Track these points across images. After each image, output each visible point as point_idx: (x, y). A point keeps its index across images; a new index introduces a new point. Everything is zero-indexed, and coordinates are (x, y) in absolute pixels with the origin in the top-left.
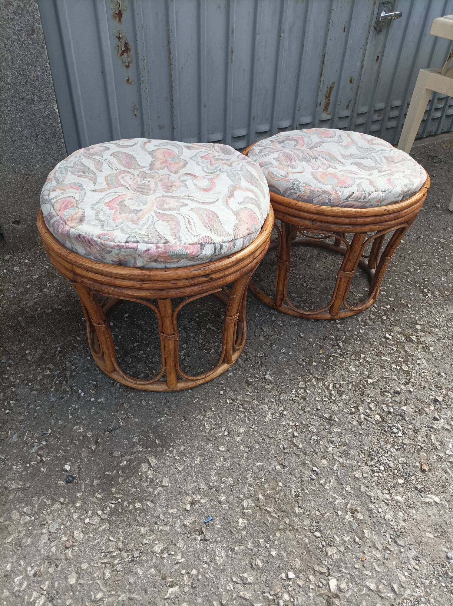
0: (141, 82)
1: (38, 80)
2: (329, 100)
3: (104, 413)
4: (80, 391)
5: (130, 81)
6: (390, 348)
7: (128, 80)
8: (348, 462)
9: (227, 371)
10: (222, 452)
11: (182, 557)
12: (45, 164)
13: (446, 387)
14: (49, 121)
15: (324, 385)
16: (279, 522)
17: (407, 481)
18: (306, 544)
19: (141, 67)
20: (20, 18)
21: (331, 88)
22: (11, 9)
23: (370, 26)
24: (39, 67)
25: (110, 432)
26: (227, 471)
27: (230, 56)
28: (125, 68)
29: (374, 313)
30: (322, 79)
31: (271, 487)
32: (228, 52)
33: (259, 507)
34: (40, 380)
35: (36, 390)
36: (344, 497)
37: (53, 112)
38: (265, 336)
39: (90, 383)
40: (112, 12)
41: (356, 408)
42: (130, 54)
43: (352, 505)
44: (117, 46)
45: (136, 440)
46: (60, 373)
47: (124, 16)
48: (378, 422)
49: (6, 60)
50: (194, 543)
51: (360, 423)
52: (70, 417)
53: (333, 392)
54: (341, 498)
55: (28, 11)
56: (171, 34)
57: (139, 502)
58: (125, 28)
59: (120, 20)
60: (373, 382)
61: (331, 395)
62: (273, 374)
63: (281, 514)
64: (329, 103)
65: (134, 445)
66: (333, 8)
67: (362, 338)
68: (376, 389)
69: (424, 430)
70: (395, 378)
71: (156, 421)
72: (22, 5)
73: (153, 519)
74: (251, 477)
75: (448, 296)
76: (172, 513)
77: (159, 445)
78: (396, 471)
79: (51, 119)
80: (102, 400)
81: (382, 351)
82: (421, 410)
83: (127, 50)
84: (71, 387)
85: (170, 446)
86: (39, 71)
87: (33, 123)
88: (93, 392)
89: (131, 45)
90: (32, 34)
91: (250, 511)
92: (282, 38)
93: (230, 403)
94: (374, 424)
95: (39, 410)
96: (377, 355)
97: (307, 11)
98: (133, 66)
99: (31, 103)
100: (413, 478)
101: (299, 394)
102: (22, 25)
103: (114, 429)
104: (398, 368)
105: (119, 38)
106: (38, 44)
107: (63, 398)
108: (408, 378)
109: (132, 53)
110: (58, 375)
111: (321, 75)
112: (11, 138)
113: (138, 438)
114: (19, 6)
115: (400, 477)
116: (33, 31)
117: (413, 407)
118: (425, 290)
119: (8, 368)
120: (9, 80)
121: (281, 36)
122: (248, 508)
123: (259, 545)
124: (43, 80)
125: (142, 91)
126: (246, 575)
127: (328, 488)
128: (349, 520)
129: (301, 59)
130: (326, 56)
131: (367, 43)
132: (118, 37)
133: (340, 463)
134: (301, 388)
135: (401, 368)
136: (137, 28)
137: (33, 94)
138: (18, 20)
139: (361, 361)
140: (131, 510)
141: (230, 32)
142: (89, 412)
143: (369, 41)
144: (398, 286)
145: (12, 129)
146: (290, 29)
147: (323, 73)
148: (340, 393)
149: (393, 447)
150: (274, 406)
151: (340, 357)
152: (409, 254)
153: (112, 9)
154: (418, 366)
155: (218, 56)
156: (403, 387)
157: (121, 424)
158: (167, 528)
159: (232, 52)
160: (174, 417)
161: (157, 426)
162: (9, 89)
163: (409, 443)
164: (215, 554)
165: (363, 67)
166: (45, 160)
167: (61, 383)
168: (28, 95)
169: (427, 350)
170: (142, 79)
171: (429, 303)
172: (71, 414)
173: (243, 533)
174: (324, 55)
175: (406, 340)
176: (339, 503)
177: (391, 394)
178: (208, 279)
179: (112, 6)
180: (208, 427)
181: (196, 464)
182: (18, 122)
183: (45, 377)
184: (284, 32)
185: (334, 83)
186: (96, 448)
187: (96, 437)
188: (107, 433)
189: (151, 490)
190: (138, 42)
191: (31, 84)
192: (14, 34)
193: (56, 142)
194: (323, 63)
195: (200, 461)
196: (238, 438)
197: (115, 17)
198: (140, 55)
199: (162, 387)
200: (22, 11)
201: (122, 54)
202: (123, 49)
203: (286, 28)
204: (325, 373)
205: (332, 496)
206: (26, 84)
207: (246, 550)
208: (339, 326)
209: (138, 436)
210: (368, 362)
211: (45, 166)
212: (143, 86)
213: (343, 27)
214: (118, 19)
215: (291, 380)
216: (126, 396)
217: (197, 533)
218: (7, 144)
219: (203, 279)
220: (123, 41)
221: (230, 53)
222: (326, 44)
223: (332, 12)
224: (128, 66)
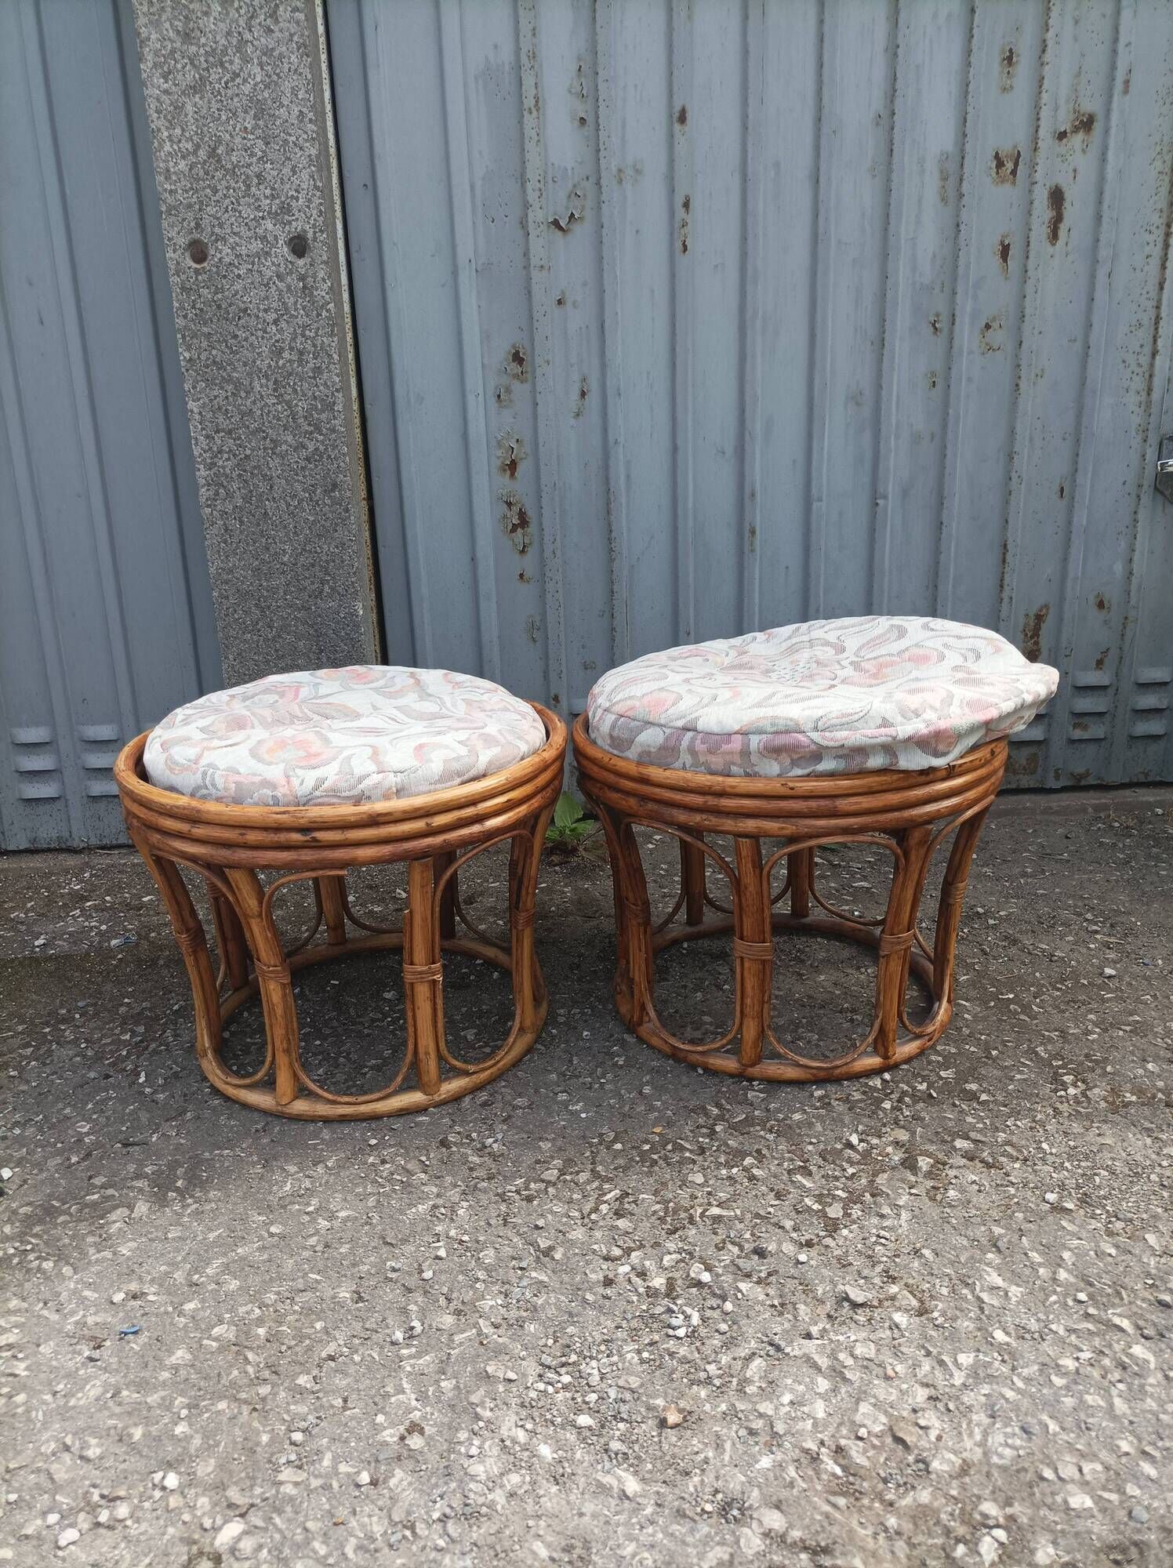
0: (547, 580)
1: (334, 561)
2: (1036, 643)
3: (144, 1116)
4: (143, 1075)
5: (525, 577)
6: (841, 1166)
7: (521, 575)
8: (500, 1340)
9: (421, 1110)
10: (272, 1235)
11: (27, 1369)
13: (911, 1281)
14: (344, 629)
15: (600, 1188)
16: (249, 1386)
17: (603, 1427)
18: (258, 1444)
19: (548, 554)
20: (316, 466)
21: (1039, 618)
22: (304, 453)
23: (1140, 486)
24: (338, 542)
25: (126, 1146)
26: (247, 1269)
27: (746, 538)
28: (517, 556)
29: (868, 1091)
30: (1005, 595)
31: (298, 1324)
32: (744, 534)
33: (239, 1347)
34: (104, 1044)
36: (422, 1397)
37: (354, 614)
38: (565, 1075)
40: (499, 463)
41: (628, 1252)
42: (529, 530)
43: (424, 1418)
44: (505, 517)
45: (148, 1170)
46: (140, 1042)
47: (521, 468)
48: (652, 1293)
49: (285, 527)
50: (70, 1356)
51: (608, 1282)
52: (90, 1107)
53: (604, 1208)
54: (413, 1396)
55: (329, 456)
56: (612, 498)
57: (55, 1262)
58: (521, 487)
59: (512, 475)
60: (720, 1216)
61: (596, 1210)
62: (511, 1142)
63: (266, 1374)
64: (1039, 650)
66: (1017, 449)
67: (786, 1131)
68: (716, 1234)
69: (753, 1344)
70: (788, 1224)
71: (211, 1153)
72: (322, 448)
73: (48, 1295)
74: (278, 1293)
75: (1126, 1105)
76: (86, 1298)
78: (593, 1397)
79: (348, 626)
80: (162, 1096)
81: (814, 1169)
82: (790, 1307)
83: (523, 522)
84: (137, 1067)
85: (192, 1196)
86: (337, 547)
87: (316, 631)
88: (161, 1082)
89: (531, 514)
90: (333, 490)
91: (214, 1344)
92: (879, 510)
93: (373, 1165)
94: (639, 1295)
95: (59, 1084)
96: (789, 1172)
97: (945, 456)
98: (530, 550)
99: (316, 597)
100: (621, 1425)
101: (527, 1188)
102: (318, 477)
103: (135, 1144)
104: (816, 1207)
105: (509, 504)
106: (341, 505)
107: (109, 1077)
108: (822, 1234)
109: (532, 529)
110: (136, 1044)
111: (1002, 586)
112: (276, 651)
113: (156, 1168)
114: (317, 449)
115: (593, 1412)
116: (335, 486)
117: (772, 1292)
118: (1068, 1079)
119: (77, 1016)
120: (285, 559)
121: (877, 504)
122: (216, 1339)
123: (169, 1408)
124: (342, 562)
125: (549, 596)
126: (93, 1441)
127: (408, 1369)
128: (388, 1439)
129: (937, 551)
130: (1009, 547)
131: (1136, 521)
132: (506, 502)
133: (480, 1334)
134: (543, 1181)
135: (823, 1211)
136: (543, 487)
137: (323, 582)
138: (312, 470)
139: (734, 1171)
140: (32, 1269)
141: (747, 496)
142: (125, 1109)
143: (1140, 516)
144: (994, 1053)
145: (280, 636)
146: (905, 493)
147: (1006, 582)
148: (619, 1214)
149: (639, 1352)
150: (454, 1195)
151: (691, 1151)
152: (1104, 1001)
153: (498, 458)
154: (875, 1220)
155: (722, 539)
156: (788, 1248)
157: (154, 1139)
158: (55, 1317)
159: (753, 532)
160: (250, 1156)
162: (283, 572)
163: (684, 1357)
164: (82, 1389)
165: (1131, 573)
167: (127, 1057)
168: (313, 583)
169: (939, 1198)
170: (548, 574)
171: (1055, 1109)
172: (96, 1104)
173: (165, 1375)
174: (1005, 546)
175: (902, 1164)
176: (400, 1404)
177: (741, 1248)
178: (308, 838)
179: (499, 453)
180: (288, 1187)
181: (205, 1239)
182: (290, 626)
183: (116, 1041)
184: (885, 497)
185: (1046, 606)
186: (78, 1162)
187: (97, 1146)
188: (118, 1146)
189: (92, 1251)
190: (543, 511)
191: (321, 566)
192: (303, 490)
194: (1004, 561)
195: (219, 1236)
196: (323, 1223)
197: (505, 470)
198: (546, 531)
200: (321, 457)
201: (514, 528)
202: (516, 521)
203: (891, 488)
204: (626, 1169)
205: (401, 1385)
206: (313, 566)
207: (140, 1403)
208: (750, 1094)
209: (160, 1165)
210: (752, 1178)
212: (550, 586)
213: (1057, 488)
214: (508, 472)
215: (538, 1162)
217: (92, 1344)
218: (268, 661)
219: (296, 837)
220: (515, 509)
221: (747, 534)
222: (1007, 522)
223: (1016, 457)
224: (523, 552)
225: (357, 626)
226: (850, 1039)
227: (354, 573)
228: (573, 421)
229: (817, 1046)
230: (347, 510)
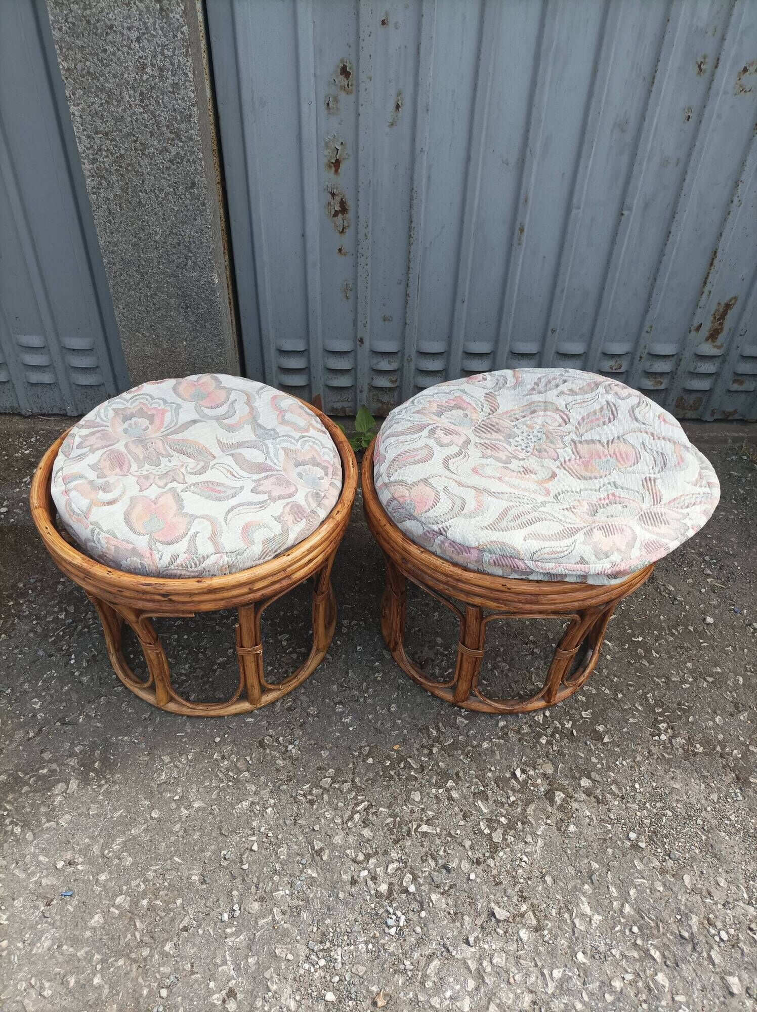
0: (359, 255)
1: (195, 243)
2: (721, 324)
3: (74, 697)
4: (73, 656)
5: (343, 252)
6: (507, 793)
7: (340, 250)
8: (286, 926)
9: (250, 713)
10: (152, 818)
11: (7, 919)
12: (195, 343)
13: (535, 902)
14: (204, 292)
15: (355, 798)
16: (137, 948)
17: (340, 1002)
18: (141, 995)
19: (361, 235)
20: (178, 167)
21: (728, 306)
22: (168, 156)
24: (197, 227)
25: (63, 724)
26: (137, 847)
27: (516, 234)
28: (338, 234)
29: (533, 725)
30: (706, 290)
31: (166, 898)
32: (514, 230)
33: (131, 914)
34: (48, 622)
35: (35, 632)
36: (237, 969)
37: (211, 282)
38: (342, 687)
39: (92, 651)
40: (325, 160)
41: (368, 857)
42: (347, 216)
43: (237, 985)
44: (329, 204)
45: (77, 749)
46: (71, 623)
47: (343, 167)
48: (378, 895)
49: (156, 214)
50: (32, 911)
51: (354, 882)
52: (40, 684)
53: (357, 816)
54: (232, 967)
55: (189, 160)
56: (415, 196)
57: (22, 827)
58: (343, 182)
59: (336, 171)
60: (427, 833)
61: (351, 818)
62: (304, 748)
63: (147, 939)
64: (722, 329)
65: (72, 754)
66: (743, 178)
67: (477, 757)
68: (422, 846)
69: (434, 946)
70: (468, 843)
71: (116, 738)
72: (182, 153)
73: (18, 856)
74: (155, 871)
75: (695, 754)
76: (41, 862)
77: (95, 770)
78: (337, 979)
79: (207, 290)
80: (85, 679)
81: (489, 793)
82: (459, 915)
83: (344, 209)
84: (70, 647)
85: (104, 777)
86: (197, 233)
87: (183, 292)
88: (85, 664)
89: (350, 204)
90: (192, 188)
91: (117, 912)
92: (623, 218)
93: (216, 760)
94: (371, 895)
95: (21, 659)
96: (474, 794)
97: (684, 180)
98: (349, 232)
99: (182, 268)
100: (351, 1003)
101: (311, 794)
102: (180, 176)
103: (69, 723)
104: (487, 831)
105: (333, 195)
106: (199, 200)
107: (51, 656)
108: (487, 854)
109: (350, 215)
110: (69, 624)
111: (705, 283)
112: (154, 304)
113: (82, 748)
114: (178, 153)
115: (336, 990)
116: (193, 184)
117: (451, 903)
118: (663, 726)
119: (30, 592)
120: (157, 238)
121: (622, 214)
122: (118, 907)
123: (90, 961)
124: (201, 243)
125: (360, 268)
126: (47, 985)
127: (230, 944)
128: (216, 1002)
130: (718, 254)
132: (331, 193)
133: (274, 919)
134: (321, 787)
135: (490, 835)
136: (360, 184)
137: (187, 258)
138: (175, 170)
139: (440, 791)
140: (8, 831)
141: (521, 201)
142: (62, 687)
144: (620, 696)
145: (156, 294)
146: (646, 206)
147: (709, 281)
148: (365, 823)
149: (367, 943)
150: (265, 793)
151: (415, 770)
152: (700, 648)
153: (326, 156)
154: (521, 845)
155: (497, 233)
156: (465, 865)
157: (81, 720)
158: (22, 876)
159: (522, 230)
160: (141, 742)
161: (114, 744)
162: (156, 248)
163: (393, 952)
164: (40, 939)
166: (195, 338)
167: (63, 636)
168: (179, 258)
169: (563, 828)
170: (360, 251)
171: (650, 751)
172: (44, 681)
173: (88, 934)
174: (715, 253)
175: (545, 795)
176: (224, 972)
177: (437, 864)
178: (166, 599)
179: (326, 152)
181: (112, 817)
182: (164, 288)
183: (56, 620)
184: (630, 209)
185: (736, 298)
186: (34, 737)
187: (46, 721)
188: (58, 724)
189: (44, 820)
190: (359, 203)
191: (185, 246)
192: (168, 186)
193: (211, 319)
194: (711, 264)
195: (120, 816)
196: (185, 812)
197: (330, 167)
198: (361, 219)
199: (147, 697)
200: (182, 160)
201: (336, 214)
202: (338, 208)
203: (636, 202)
204: (374, 781)
205: (225, 957)
206: (179, 245)
207: (73, 956)
208: (459, 719)
209: (85, 746)
210: (450, 798)
211: (194, 345)
212: (361, 260)
214: (333, 169)
215: (319, 768)
216: (114, 687)
217: (45, 901)
218: (148, 312)
219: (159, 598)
220: (338, 199)
221: (517, 231)
222: (721, 235)
223: (740, 185)
224: (342, 232)
225: (214, 291)
226: (529, 672)
227: (211, 253)
228: (387, 129)
229: (507, 676)
230: (204, 204)
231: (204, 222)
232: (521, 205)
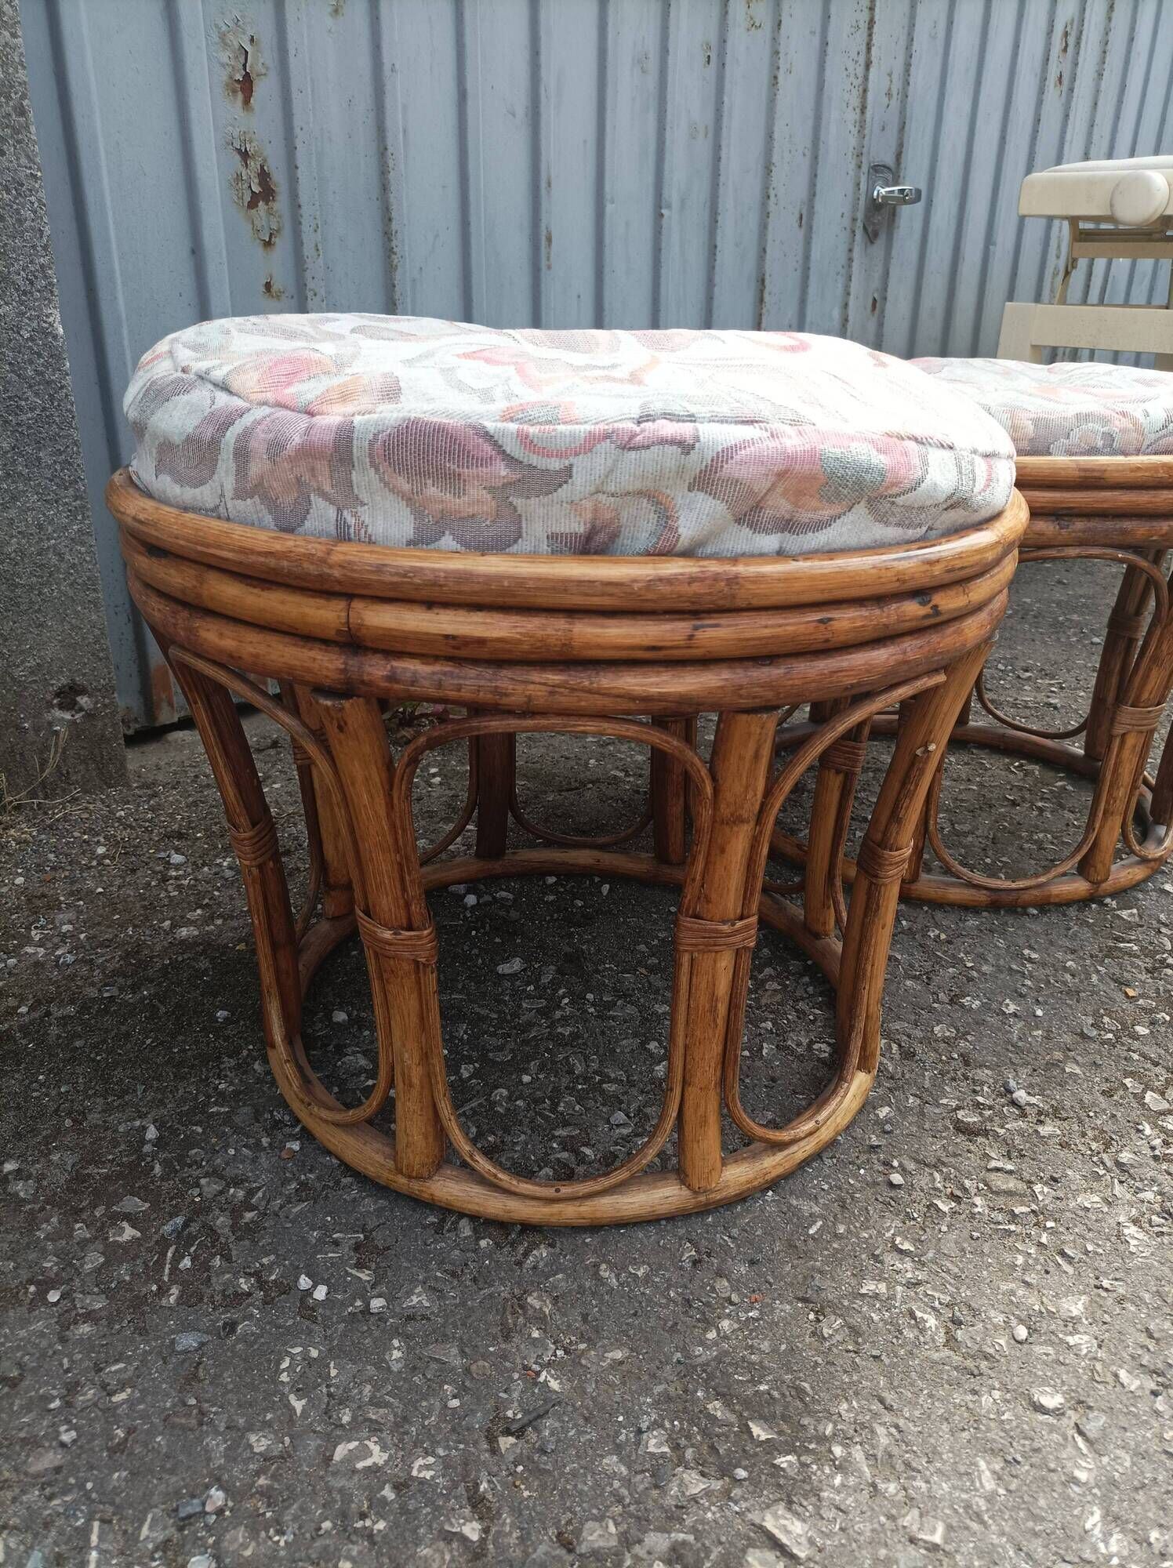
0: (310, 294)
3: (452, 1355)
4: (304, 1282)
5: (274, 288)
7: (268, 286)
12: (12, 513)
14: (31, 362)
19: (308, 250)
23: (854, 220)
25: (519, 1433)
27: (543, 248)
28: (260, 250)
32: (538, 240)
34: (98, 1270)
35: (90, 1316)
37: (47, 333)
39: (336, 1243)
40: (223, 76)
42: (276, 206)
44: (239, 178)
45: (655, 1444)
46: (186, 1225)
47: (260, 90)
52: (298, 1405)
56: (391, 163)
58: (261, 126)
59: (247, 101)
62: (1032, 1086)
65: (658, 1472)
66: (774, 160)
71: (702, 1343)
77: (771, 1448)
79: (39, 355)
80: (418, 1299)
83: (267, 193)
84: (257, 1274)
85: (822, 1440)
88: (365, 1276)
89: (279, 179)
92: (665, 221)
97: (719, 159)
98: (283, 243)
103: (535, 1419)
105: (245, 155)
107: (231, 1326)
109: (281, 203)
110: (179, 1234)
113: (660, 1434)
121: (662, 215)
124: (20, 222)
129: (710, 283)
130: (767, 282)
131: (851, 260)
132: (239, 151)
136: (297, 130)
141: (543, 184)
142: (382, 1365)
143: (856, 254)
146: (683, 202)
153: (223, 65)
155: (514, 250)
157: (554, 1385)
160: (767, 1309)
161: (718, 1360)
165: (846, 320)
166: (14, 498)
167: (202, 1265)
170: (311, 284)
172: (300, 1392)
174: (763, 281)
179: (224, 58)
181: (991, 1498)
183: (115, 1254)
184: (669, 207)
186: (486, 1530)
187: (462, 1472)
188: (506, 1442)
190: (299, 173)
193: (53, 439)
194: (762, 300)
195: (998, 1477)
196: (1082, 1341)
197: (234, 91)
198: (305, 211)
199: (665, 1195)
201: (252, 205)
202: (256, 189)
203: (672, 194)
208: (1123, 915)
209: (657, 1425)
211: (11, 522)
213: (798, 216)
214: (240, 96)
215: (1107, 1094)
216: (519, 1264)
220: (254, 165)
221: (543, 241)
222: (764, 250)
223: (773, 168)
224: (268, 244)
225: (57, 356)
227: (45, 248)
228: (329, 21)
230: (22, 112)
231: (24, 161)
232: (543, 192)
